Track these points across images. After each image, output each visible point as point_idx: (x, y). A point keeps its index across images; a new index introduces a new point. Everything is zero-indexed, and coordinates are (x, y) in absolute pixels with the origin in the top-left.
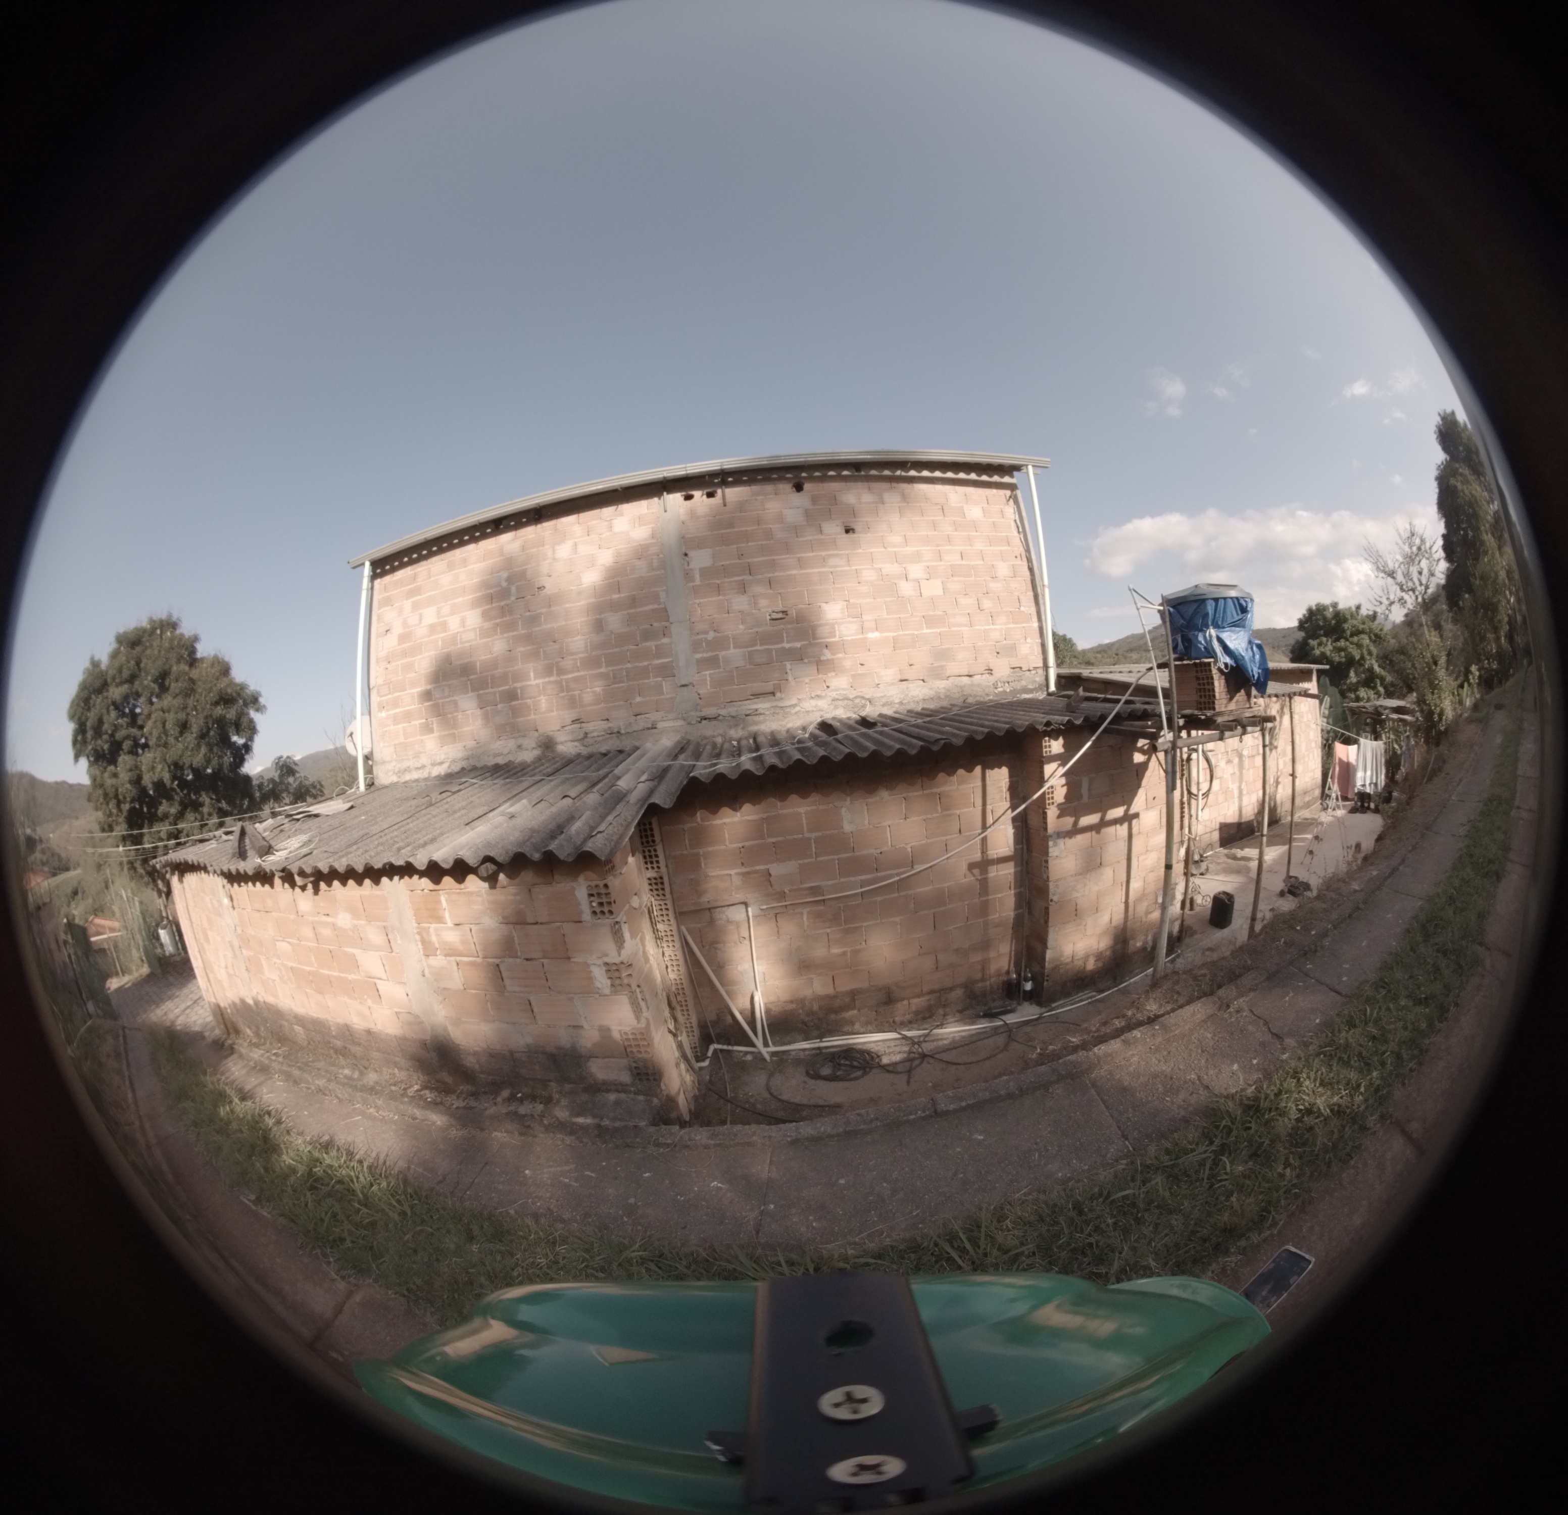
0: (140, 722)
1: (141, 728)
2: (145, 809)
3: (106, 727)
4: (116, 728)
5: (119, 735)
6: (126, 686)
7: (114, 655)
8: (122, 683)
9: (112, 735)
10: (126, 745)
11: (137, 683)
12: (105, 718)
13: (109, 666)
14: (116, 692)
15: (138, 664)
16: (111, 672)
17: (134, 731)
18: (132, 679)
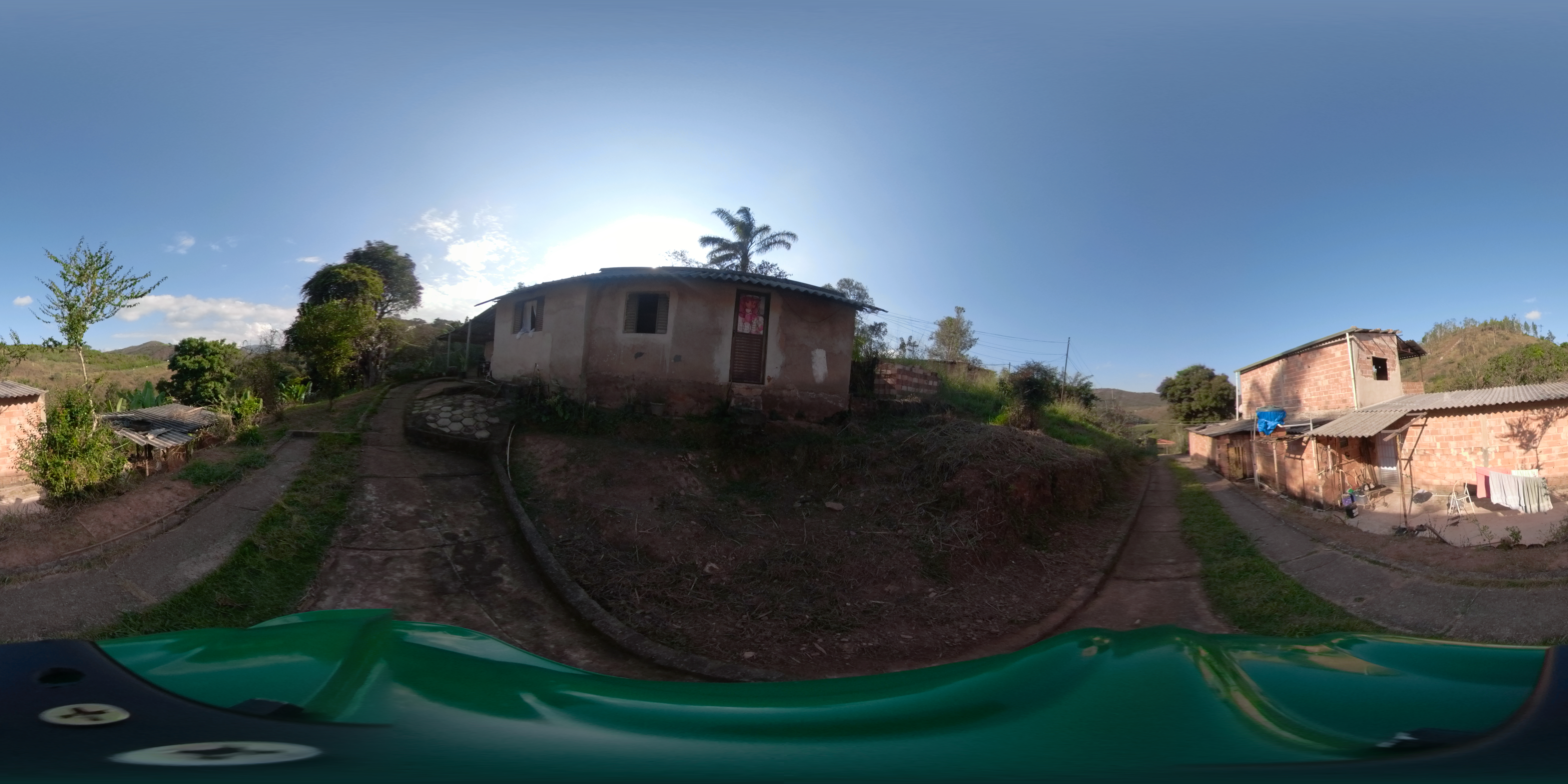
1: (1191, 395)
4: (1180, 394)
10: (1185, 399)
12: (1175, 392)
17: (1188, 396)
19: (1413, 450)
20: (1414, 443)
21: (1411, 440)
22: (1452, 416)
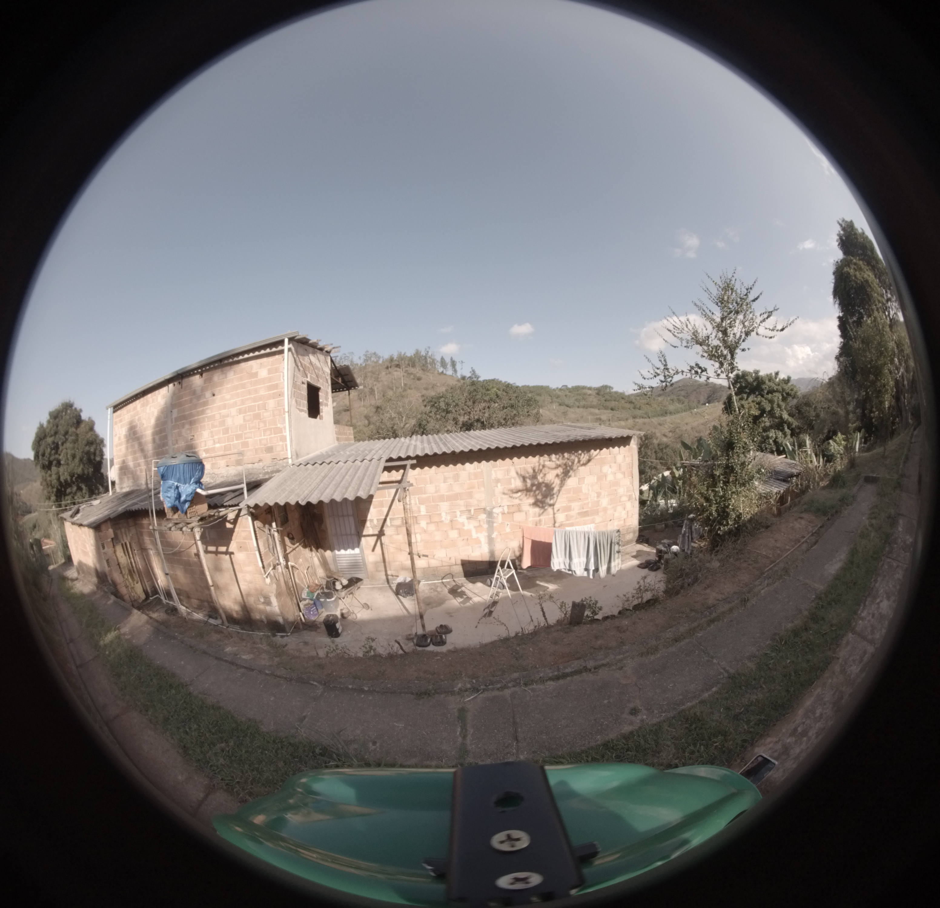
0: (59, 453)
1: (60, 455)
2: (63, 489)
3: (47, 454)
4: (50, 454)
5: (52, 458)
6: (53, 437)
7: (49, 422)
8: (51, 436)
9: (49, 458)
10: (55, 463)
11: (57, 436)
12: (46, 451)
13: (47, 427)
14: (49, 440)
15: (57, 427)
16: (47, 431)
17: (57, 456)
18: (56, 433)
19: (385, 520)
20: (385, 510)
21: (381, 505)
22: (443, 466)
